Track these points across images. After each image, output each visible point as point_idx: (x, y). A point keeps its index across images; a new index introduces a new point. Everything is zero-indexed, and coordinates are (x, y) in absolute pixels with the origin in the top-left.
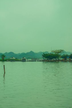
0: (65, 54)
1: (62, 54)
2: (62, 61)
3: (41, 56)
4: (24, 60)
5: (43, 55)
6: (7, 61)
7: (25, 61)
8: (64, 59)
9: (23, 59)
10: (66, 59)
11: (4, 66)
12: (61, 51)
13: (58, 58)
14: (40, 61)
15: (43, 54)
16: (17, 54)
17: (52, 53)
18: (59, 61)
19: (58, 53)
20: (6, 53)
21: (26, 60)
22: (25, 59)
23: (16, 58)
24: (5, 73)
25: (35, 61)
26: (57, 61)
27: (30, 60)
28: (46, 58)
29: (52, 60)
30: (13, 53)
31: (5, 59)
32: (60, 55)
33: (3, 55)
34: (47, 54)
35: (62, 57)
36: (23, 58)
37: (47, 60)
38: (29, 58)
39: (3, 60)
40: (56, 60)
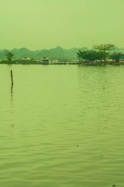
0: (117, 52)
1: (111, 52)
2: (111, 63)
3: (76, 56)
4: (45, 62)
5: (78, 54)
6: (16, 64)
7: (48, 64)
8: (114, 61)
9: (43, 60)
10: (117, 61)
11: (11, 71)
12: (111, 47)
13: (104, 59)
14: (74, 64)
15: (79, 52)
16: (32, 52)
17: (94, 50)
18: (106, 63)
19: (105, 49)
20: (15, 50)
21: (50, 62)
22: (48, 60)
23: (32, 59)
24: (12, 84)
25: (65, 64)
26: (103, 64)
27: (56, 61)
28: (84, 58)
29: (95, 62)
30: (27, 49)
31: (13, 59)
32: (107, 54)
33: (10, 53)
34: (85, 52)
35: (112, 57)
36: (44, 58)
37: (85, 62)
38: (55, 59)
39: (10, 62)
40: (102, 62)
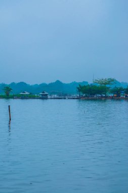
0: (118, 87)
1: (112, 87)
2: (112, 98)
3: (75, 90)
4: (44, 97)
5: (78, 88)
6: (14, 98)
7: (47, 98)
8: (115, 95)
9: (42, 95)
10: (119, 95)
11: (9, 106)
12: (111, 81)
13: (105, 94)
14: (74, 98)
15: (79, 86)
16: (31, 86)
17: (95, 84)
18: (106, 97)
19: (105, 84)
20: (13, 84)
21: (49, 97)
22: (47, 95)
23: (31, 94)
24: (10, 119)
25: (65, 98)
26: (103, 99)
27: (56, 96)
28: (84, 93)
29: (95, 96)
30: (25, 83)
31: (11, 94)
32: (108, 88)
33: (7, 88)
34: (85, 87)
35: (113, 92)
36: (43, 92)
37: (85, 97)
38: (54, 93)
39: (7, 97)
40: (102, 97)
